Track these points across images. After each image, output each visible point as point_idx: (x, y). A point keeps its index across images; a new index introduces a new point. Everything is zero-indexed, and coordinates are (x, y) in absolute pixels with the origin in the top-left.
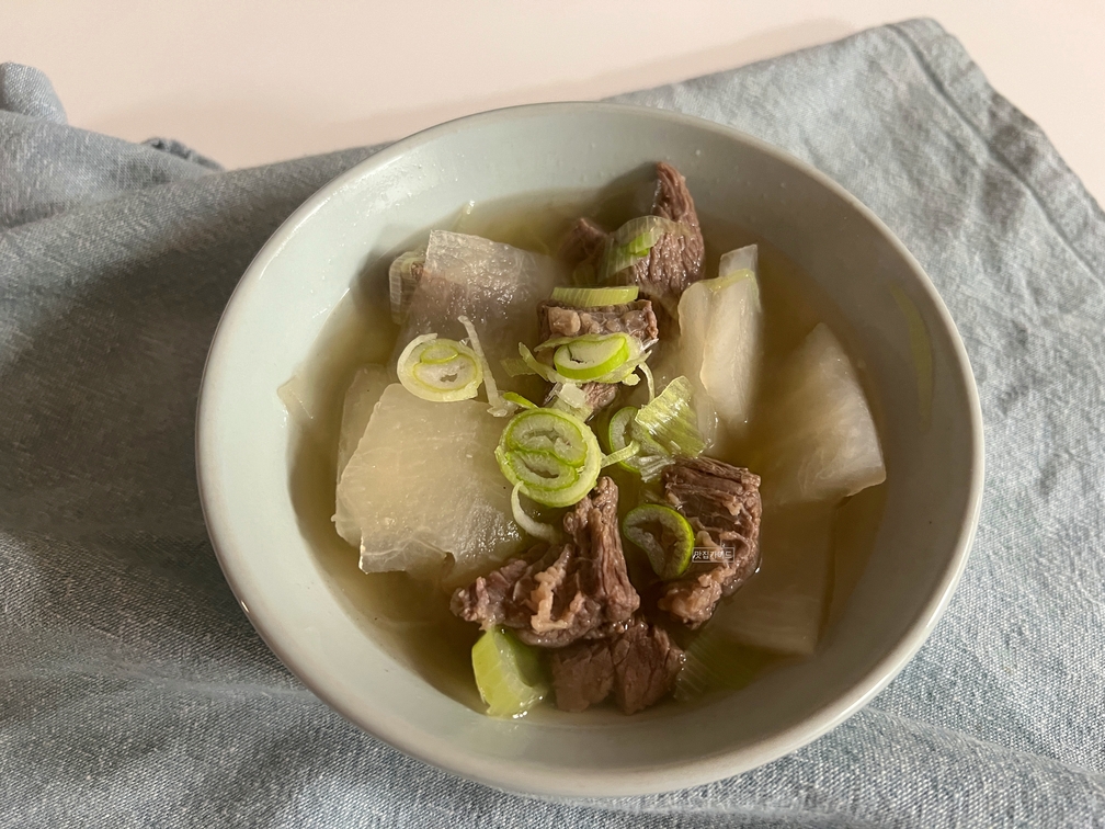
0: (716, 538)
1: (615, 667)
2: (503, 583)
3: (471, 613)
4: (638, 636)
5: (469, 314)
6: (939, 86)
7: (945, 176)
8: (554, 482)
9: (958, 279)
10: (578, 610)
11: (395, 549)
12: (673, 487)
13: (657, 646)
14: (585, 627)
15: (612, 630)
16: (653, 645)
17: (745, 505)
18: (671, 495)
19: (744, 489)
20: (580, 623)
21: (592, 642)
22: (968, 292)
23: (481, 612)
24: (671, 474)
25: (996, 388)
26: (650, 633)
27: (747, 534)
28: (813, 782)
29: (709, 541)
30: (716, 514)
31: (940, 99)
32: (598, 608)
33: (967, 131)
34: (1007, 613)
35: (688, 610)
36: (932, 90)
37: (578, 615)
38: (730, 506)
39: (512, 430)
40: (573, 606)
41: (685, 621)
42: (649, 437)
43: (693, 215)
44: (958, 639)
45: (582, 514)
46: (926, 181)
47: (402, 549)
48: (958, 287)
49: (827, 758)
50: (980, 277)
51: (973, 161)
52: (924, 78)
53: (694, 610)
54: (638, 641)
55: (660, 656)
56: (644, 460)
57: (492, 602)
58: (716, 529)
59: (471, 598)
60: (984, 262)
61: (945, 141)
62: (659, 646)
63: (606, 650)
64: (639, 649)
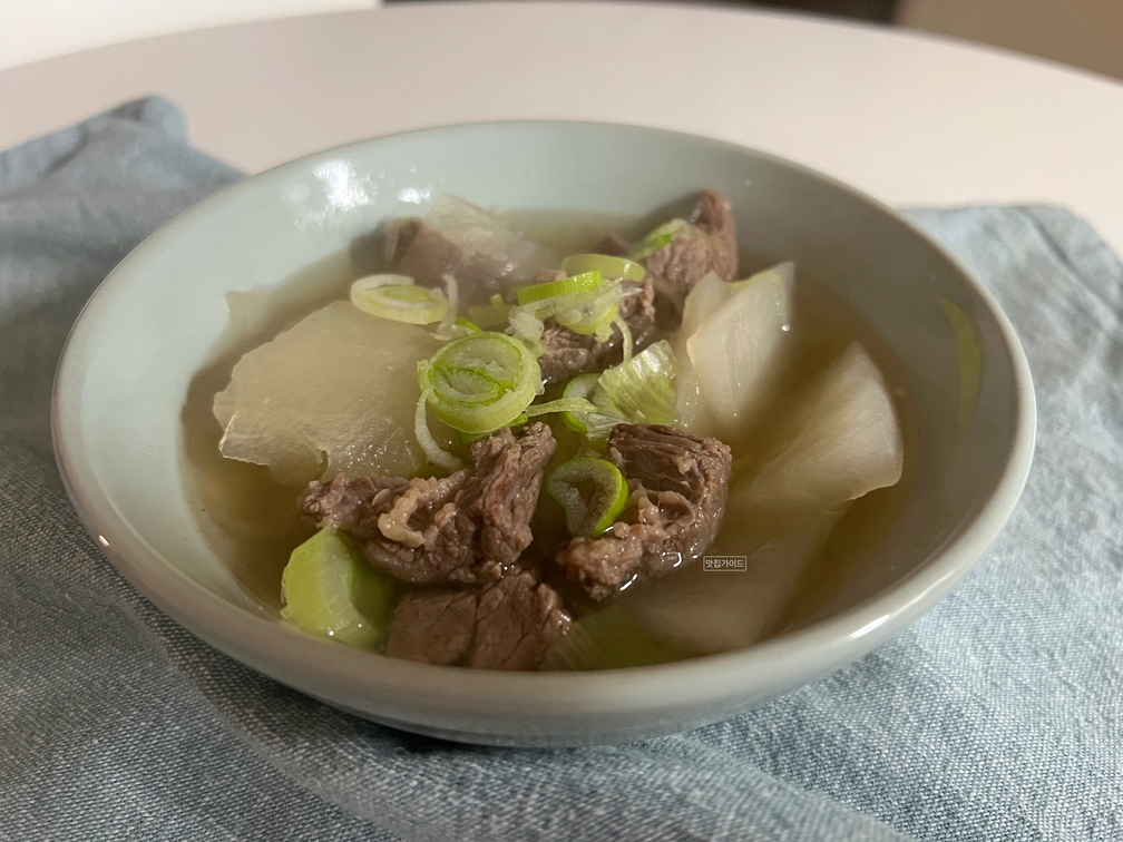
0: (654, 500)
1: (476, 623)
2: (369, 487)
3: (314, 502)
4: (517, 587)
5: (458, 276)
6: (1062, 255)
7: (1063, 334)
8: (471, 398)
9: (1067, 425)
10: (444, 522)
11: (265, 436)
12: (619, 443)
13: (537, 601)
14: (451, 555)
15: (485, 568)
16: (532, 601)
17: (700, 464)
18: (613, 450)
19: (703, 448)
20: (445, 546)
21: (456, 587)
22: (1080, 440)
23: (326, 503)
24: (621, 430)
25: (1108, 540)
26: (534, 589)
27: (694, 501)
28: (711, 835)
29: (644, 500)
30: (663, 475)
31: (1063, 269)
32: (472, 528)
33: (1091, 297)
34: (1095, 790)
35: (586, 555)
36: (1053, 259)
37: (443, 533)
38: (679, 460)
39: (447, 351)
40: (438, 517)
41: (583, 576)
42: (612, 403)
43: (731, 239)
44: (1014, 802)
45: (497, 444)
46: (1039, 337)
47: (272, 438)
48: (1067, 434)
49: (744, 815)
50: (1099, 428)
51: (1097, 324)
52: (1044, 249)
53: (594, 555)
54: (515, 594)
55: (538, 616)
56: (594, 416)
57: (344, 501)
58: (656, 492)
59: (322, 490)
60: (1103, 414)
61: (1064, 303)
62: (540, 601)
63: (471, 598)
64: (513, 605)
